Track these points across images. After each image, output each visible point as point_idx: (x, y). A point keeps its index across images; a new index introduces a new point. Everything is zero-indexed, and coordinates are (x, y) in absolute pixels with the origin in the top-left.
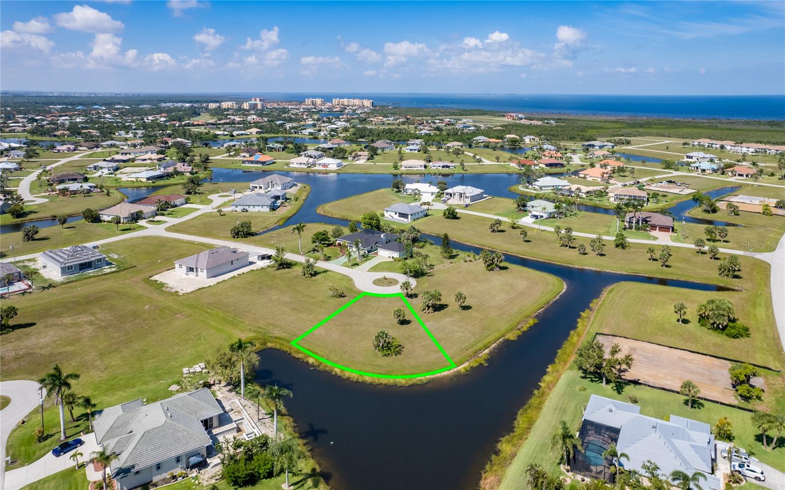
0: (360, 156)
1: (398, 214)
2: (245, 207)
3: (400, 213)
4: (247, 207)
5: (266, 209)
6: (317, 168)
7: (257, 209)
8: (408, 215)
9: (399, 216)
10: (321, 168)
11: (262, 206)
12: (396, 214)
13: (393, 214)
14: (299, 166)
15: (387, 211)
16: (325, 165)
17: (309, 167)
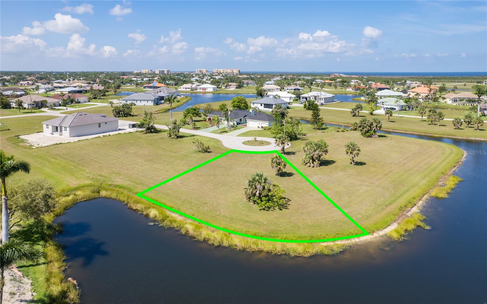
0: (231, 85)
1: (263, 105)
2: (133, 102)
3: (265, 105)
4: (135, 102)
5: (151, 104)
6: (198, 90)
7: (143, 103)
8: (272, 105)
9: (264, 107)
10: (201, 90)
11: (148, 101)
12: (261, 105)
13: (259, 106)
14: (185, 90)
15: (254, 103)
16: (204, 89)
17: (192, 90)
